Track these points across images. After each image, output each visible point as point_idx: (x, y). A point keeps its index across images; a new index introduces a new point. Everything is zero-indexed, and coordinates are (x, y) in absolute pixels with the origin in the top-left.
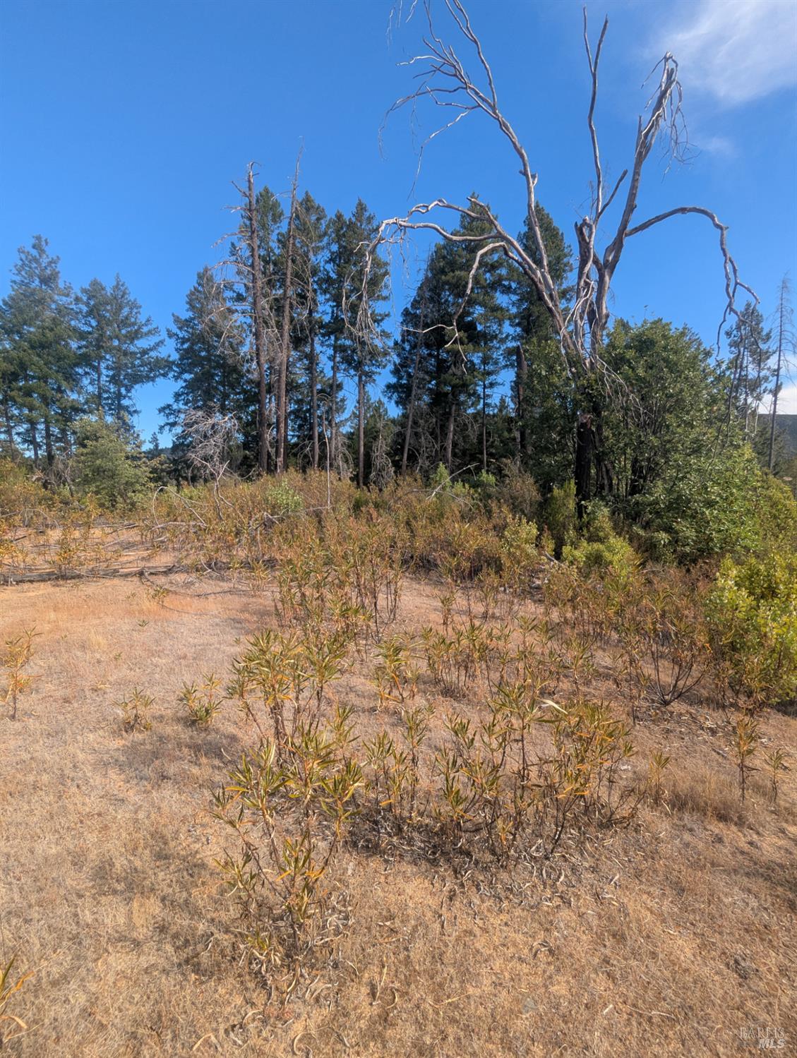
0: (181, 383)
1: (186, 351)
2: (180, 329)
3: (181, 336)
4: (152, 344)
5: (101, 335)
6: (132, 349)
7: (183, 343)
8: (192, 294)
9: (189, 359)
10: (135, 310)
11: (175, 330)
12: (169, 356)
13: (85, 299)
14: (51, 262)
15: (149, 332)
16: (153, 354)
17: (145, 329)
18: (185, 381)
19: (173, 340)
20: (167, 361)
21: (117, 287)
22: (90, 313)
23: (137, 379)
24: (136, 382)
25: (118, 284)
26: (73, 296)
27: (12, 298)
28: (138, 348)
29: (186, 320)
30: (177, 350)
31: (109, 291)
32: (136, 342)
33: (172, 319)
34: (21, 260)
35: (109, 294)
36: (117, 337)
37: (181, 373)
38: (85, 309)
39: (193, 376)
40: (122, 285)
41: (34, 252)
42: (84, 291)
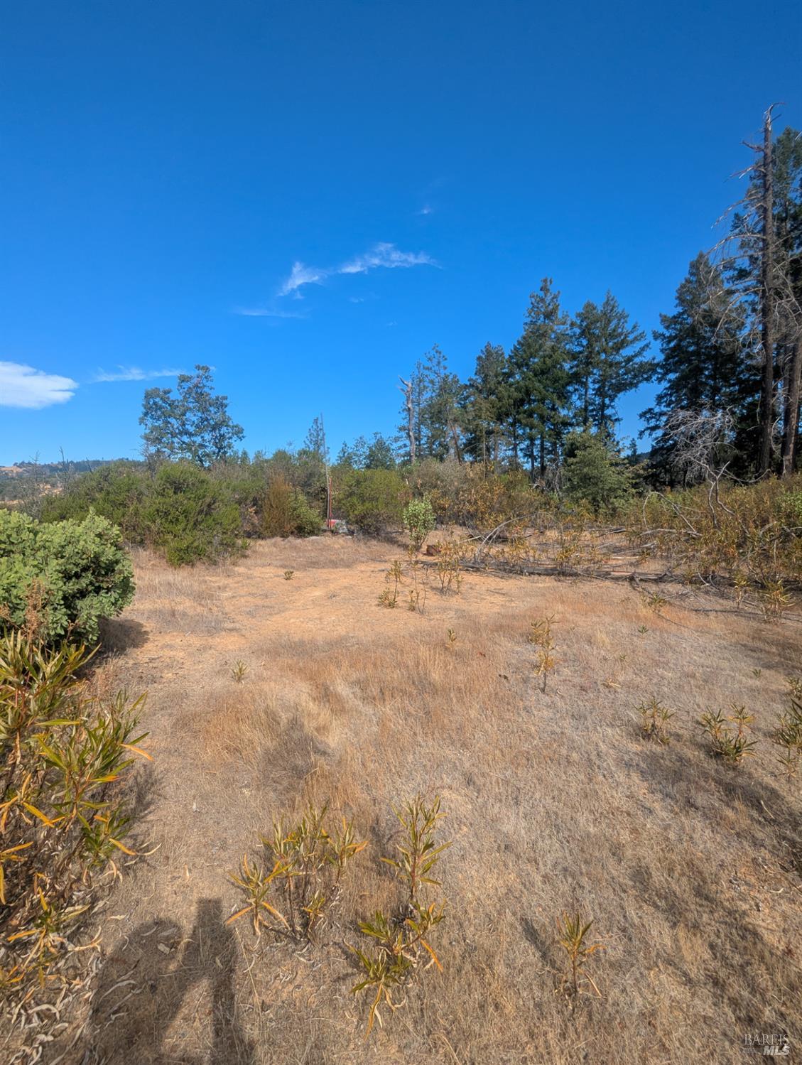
0: (665, 384)
1: (673, 349)
2: (667, 328)
4: (637, 349)
5: (590, 352)
6: (618, 358)
8: (683, 287)
9: (676, 356)
10: (622, 321)
11: (661, 329)
12: (654, 359)
13: (578, 322)
14: (553, 298)
15: (636, 339)
16: (637, 360)
17: (631, 337)
19: (659, 341)
20: (651, 364)
21: (607, 303)
22: (583, 334)
23: (621, 387)
24: (619, 390)
25: (608, 300)
26: (569, 322)
27: (524, 338)
28: (623, 357)
29: (674, 317)
30: (662, 351)
31: (600, 308)
32: (621, 351)
33: (659, 320)
34: (532, 303)
35: (599, 312)
36: (605, 351)
37: (666, 374)
38: (578, 331)
39: (677, 374)
40: (612, 300)
41: (542, 294)
42: (579, 315)
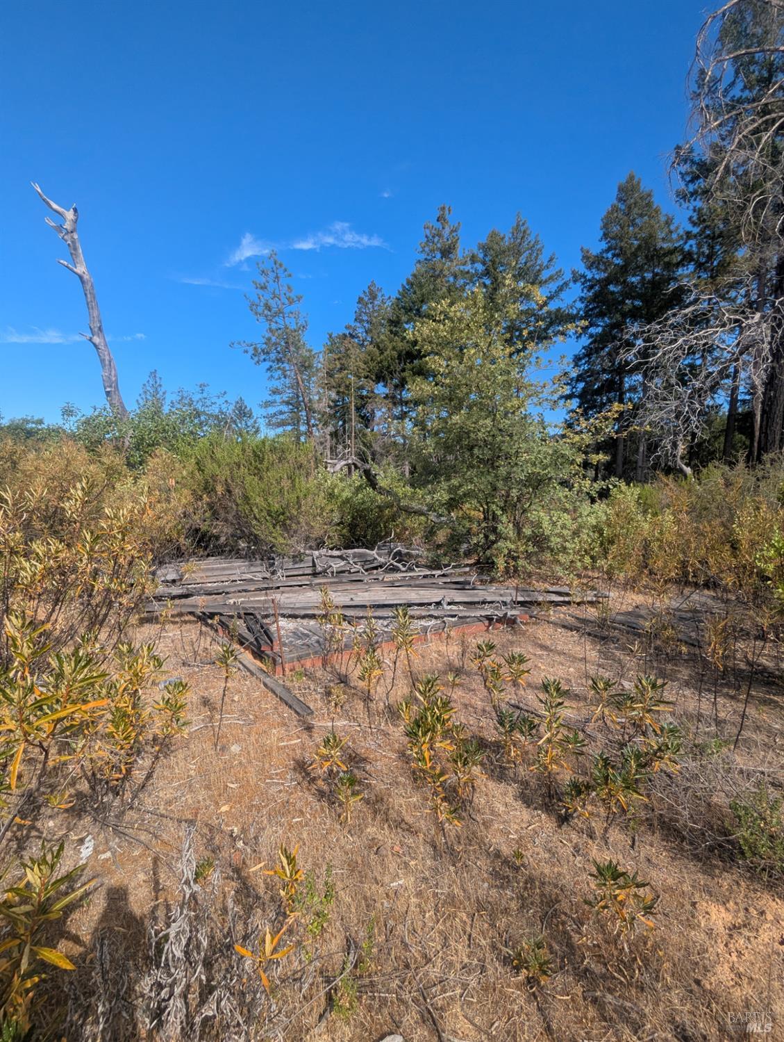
1: (594, 297)
2: (590, 268)
3: (589, 276)
7: (591, 287)
8: (609, 215)
10: (535, 252)
11: (581, 268)
13: (481, 255)
15: (551, 278)
18: (591, 336)
19: (579, 284)
21: (517, 230)
25: (518, 225)
29: (598, 255)
30: (582, 298)
31: (508, 237)
33: (580, 256)
34: (427, 237)
35: (507, 241)
37: (587, 327)
38: (481, 268)
39: (600, 328)
40: (523, 224)
42: (481, 247)
